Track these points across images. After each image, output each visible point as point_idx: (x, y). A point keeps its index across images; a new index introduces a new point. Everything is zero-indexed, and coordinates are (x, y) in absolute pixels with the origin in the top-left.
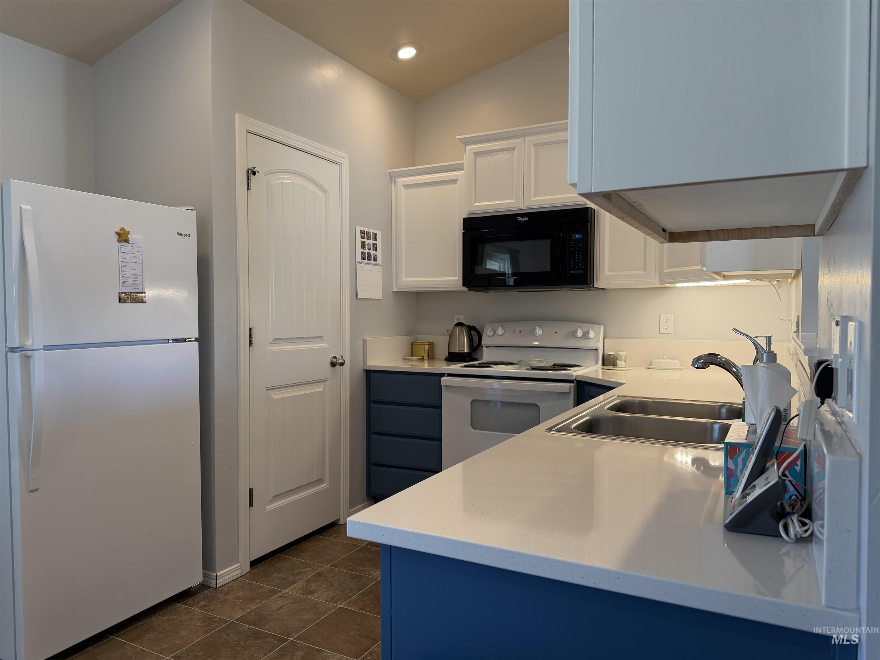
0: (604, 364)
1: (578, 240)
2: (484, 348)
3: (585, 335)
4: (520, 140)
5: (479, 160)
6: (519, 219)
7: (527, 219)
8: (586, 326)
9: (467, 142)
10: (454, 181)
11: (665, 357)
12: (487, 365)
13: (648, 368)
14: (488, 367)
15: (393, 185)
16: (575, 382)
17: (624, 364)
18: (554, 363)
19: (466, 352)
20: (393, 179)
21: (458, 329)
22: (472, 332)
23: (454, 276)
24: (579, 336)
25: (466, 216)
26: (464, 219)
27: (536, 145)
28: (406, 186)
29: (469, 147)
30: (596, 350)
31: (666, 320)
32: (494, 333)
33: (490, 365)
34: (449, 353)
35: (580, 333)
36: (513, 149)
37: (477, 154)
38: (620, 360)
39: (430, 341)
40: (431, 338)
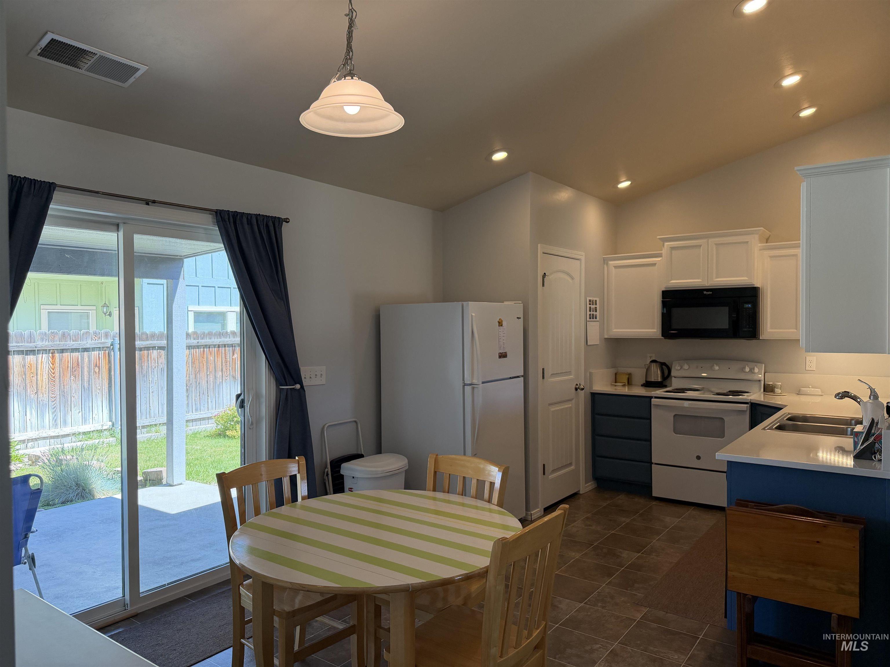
0: (764, 391)
1: (749, 308)
2: (673, 378)
3: (752, 371)
4: (705, 241)
5: (673, 252)
6: (705, 293)
7: (711, 293)
8: (752, 364)
9: (664, 240)
10: (654, 265)
11: (810, 387)
12: (683, 391)
13: (798, 394)
14: (684, 392)
15: (605, 266)
16: (750, 403)
17: (780, 391)
18: (729, 390)
19: (659, 381)
20: (606, 262)
21: (654, 365)
22: (664, 367)
23: (654, 329)
24: (747, 371)
25: (664, 289)
26: (663, 292)
27: (716, 244)
28: (616, 267)
29: (666, 244)
30: (759, 381)
31: (811, 361)
32: (681, 367)
33: (685, 391)
34: (646, 381)
35: (747, 369)
36: (700, 246)
37: (673, 248)
38: (777, 388)
39: (629, 372)
40: (629, 370)
